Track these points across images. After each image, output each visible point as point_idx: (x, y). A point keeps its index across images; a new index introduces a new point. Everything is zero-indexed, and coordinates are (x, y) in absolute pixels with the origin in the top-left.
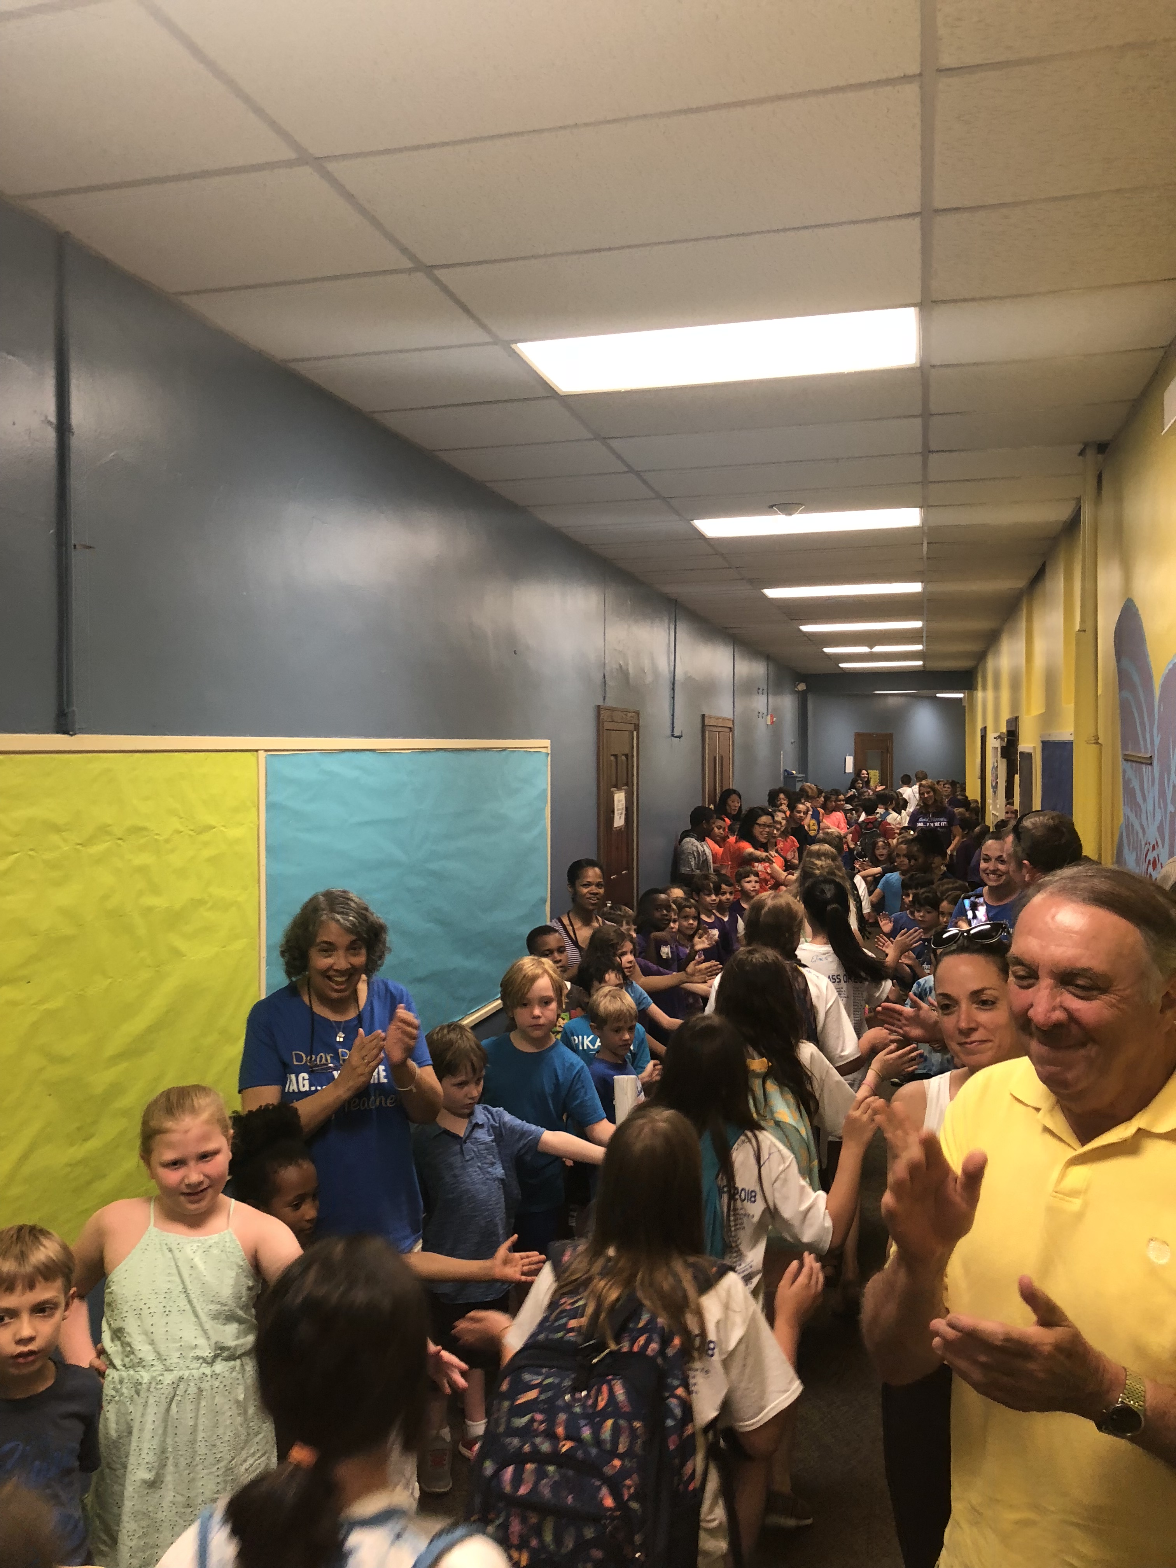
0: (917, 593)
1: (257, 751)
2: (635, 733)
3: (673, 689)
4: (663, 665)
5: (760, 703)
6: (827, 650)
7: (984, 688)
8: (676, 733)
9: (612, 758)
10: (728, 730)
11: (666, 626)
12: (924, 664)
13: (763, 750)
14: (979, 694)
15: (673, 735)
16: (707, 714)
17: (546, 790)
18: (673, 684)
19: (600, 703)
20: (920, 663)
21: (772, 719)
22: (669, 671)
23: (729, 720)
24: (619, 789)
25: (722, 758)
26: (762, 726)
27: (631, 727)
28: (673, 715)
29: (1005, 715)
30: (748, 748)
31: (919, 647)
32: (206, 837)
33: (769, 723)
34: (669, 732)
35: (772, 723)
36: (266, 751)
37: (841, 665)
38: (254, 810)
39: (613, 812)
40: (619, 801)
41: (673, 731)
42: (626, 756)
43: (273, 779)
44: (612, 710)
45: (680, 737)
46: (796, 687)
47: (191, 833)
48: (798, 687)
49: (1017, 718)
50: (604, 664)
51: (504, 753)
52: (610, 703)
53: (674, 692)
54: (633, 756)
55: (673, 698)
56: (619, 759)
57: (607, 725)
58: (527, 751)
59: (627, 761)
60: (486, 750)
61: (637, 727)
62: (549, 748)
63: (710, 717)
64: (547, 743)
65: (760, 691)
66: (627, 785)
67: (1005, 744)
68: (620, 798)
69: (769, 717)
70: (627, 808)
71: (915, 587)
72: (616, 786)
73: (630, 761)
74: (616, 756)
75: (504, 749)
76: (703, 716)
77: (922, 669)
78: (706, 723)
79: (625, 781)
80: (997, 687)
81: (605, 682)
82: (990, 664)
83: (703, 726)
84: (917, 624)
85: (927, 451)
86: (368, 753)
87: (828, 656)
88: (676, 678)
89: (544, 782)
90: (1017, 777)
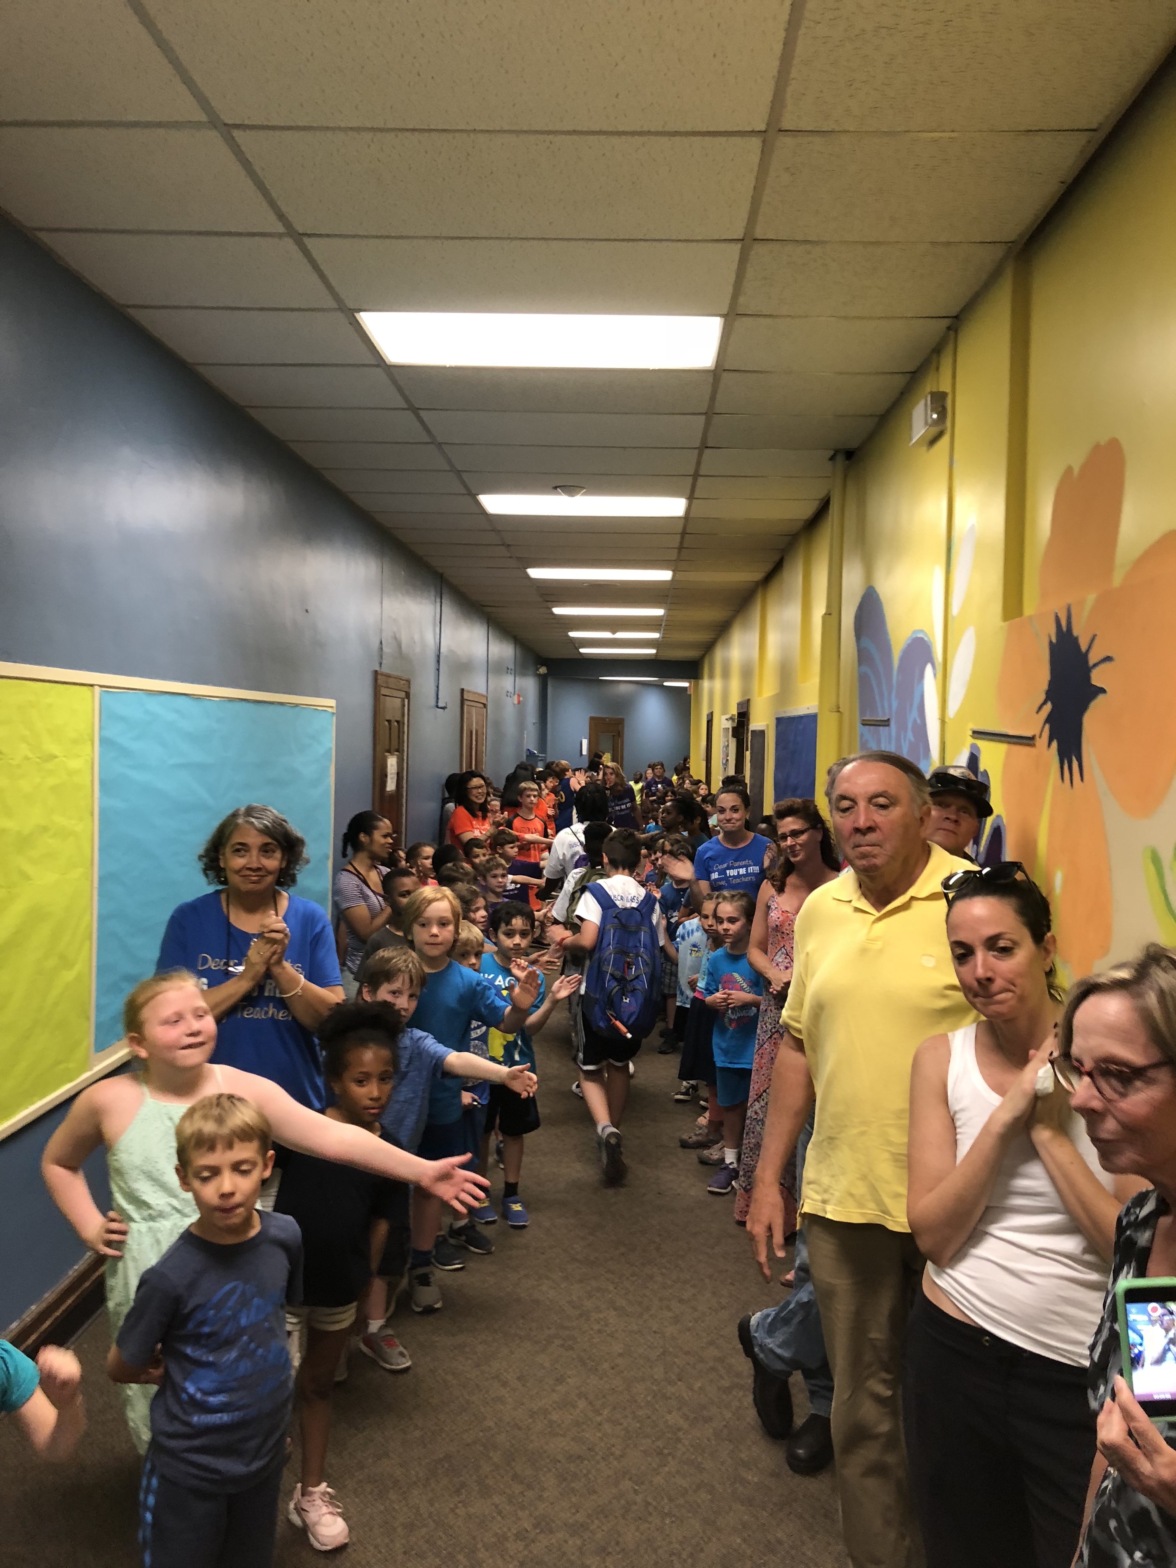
0: (666, 581)
1: (92, 685)
2: (406, 701)
3: (438, 662)
4: (430, 638)
5: (508, 682)
6: (572, 634)
7: (711, 677)
8: (440, 705)
9: (386, 723)
10: (482, 706)
11: (434, 598)
12: (657, 653)
13: (510, 728)
14: (706, 684)
15: (437, 707)
16: (465, 688)
17: (331, 749)
18: (439, 656)
19: (377, 669)
20: (653, 651)
21: (519, 698)
22: (435, 642)
23: (483, 696)
24: (392, 754)
25: (477, 731)
26: (510, 705)
27: (403, 695)
28: (438, 687)
29: (735, 699)
30: (498, 725)
31: (656, 635)
32: (50, 766)
33: (516, 702)
34: (433, 703)
35: (519, 702)
36: (101, 686)
37: (582, 650)
38: (89, 743)
39: (386, 776)
40: (392, 765)
41: (437, 703)
42: (398, 722)
43: (107, 715)
44: (388, 676)
45: (444, 708)
46: (537, 670)
47: (38, 760)
48: (540, 670)
49: (748, 700)
50: (381, 630)
51: (297, 709)
52: (385, 670)
53: (439, 665)
54: (404, 723)
55: (438, 670)
56: (392, 725)
57: (384, 691)
58: (314, 709)
59: (399, 727)
60: (282, 704)
61: (408, 695)
62: (335, 708)
63: (469, 692)
64: (332, 702)
65: (509, 671)
66: (397, 751)
67: (735, 725)
68: (392, 762)
69: (516, 696)
70: (398, 774)
71: (666, 575)
72: (389, 751)
73: (401, 726)
74: (389, 721)
75: (297, 705)
76: (462, 690)
77: (653, 658)
78: (465, 697)
79: (397, 749)
80: (726, 675)
81: (381, 649)
82: (719, 654)
83: (463, 700)
84: (659, 612)
85: (704, 446)
86: (184, 697)
87: (573, 640)
88: (442, 650)
89: (329, 742)
90: (748, 754)
